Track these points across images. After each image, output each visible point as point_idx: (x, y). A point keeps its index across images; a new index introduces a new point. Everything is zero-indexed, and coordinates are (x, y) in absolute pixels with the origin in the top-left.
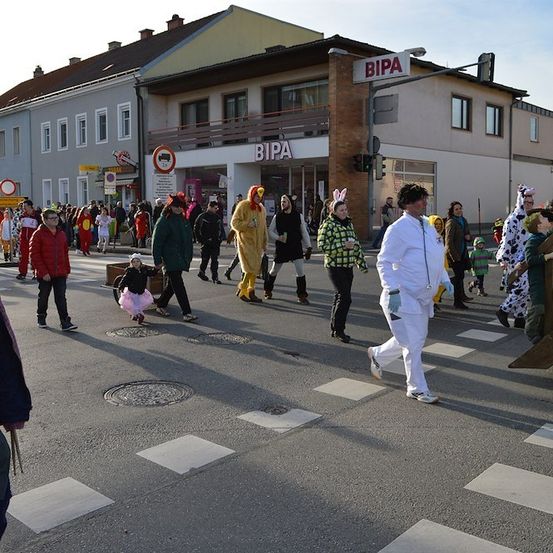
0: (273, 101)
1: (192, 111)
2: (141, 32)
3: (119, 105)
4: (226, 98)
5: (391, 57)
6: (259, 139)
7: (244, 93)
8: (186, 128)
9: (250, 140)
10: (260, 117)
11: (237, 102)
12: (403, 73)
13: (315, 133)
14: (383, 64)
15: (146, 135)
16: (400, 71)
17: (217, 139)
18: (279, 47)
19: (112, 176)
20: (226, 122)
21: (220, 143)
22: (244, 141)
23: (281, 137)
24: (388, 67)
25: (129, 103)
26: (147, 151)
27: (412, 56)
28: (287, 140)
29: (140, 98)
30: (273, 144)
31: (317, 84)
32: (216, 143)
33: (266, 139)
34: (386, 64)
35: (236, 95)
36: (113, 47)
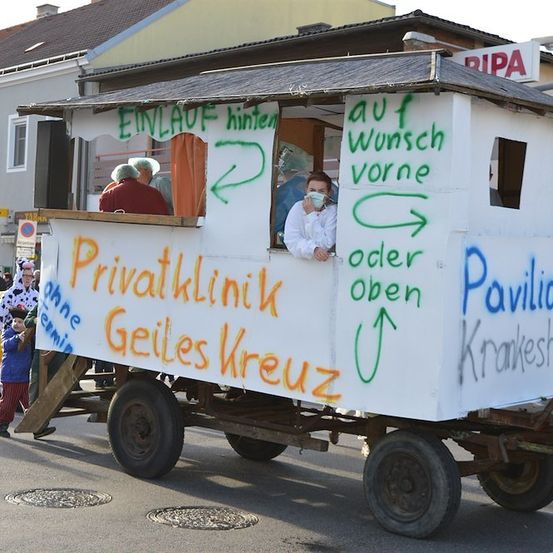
5: (508, 50)
12: (528, 76)
14: (494, 61)
15: (92, 160)
16: (523, 72)
18: (320, 26)
19: (30, 226)
24: (502, 66)
26: (91, 187)
27: (544, 49)
34: (499, 61)
36: (44, 14)
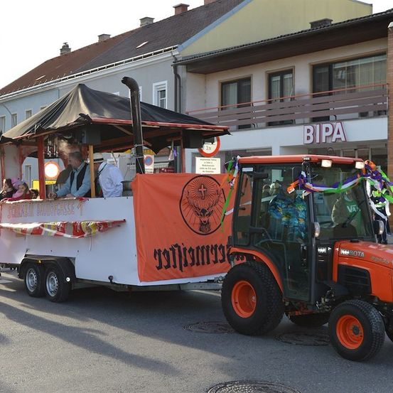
0: (323, 79)
1: (233, 91)
2: (176, 7)
3: (154, 85)
4: (270, 76)
6: (307, 120)
7: (290, 71)
8: (225, 108)
9: (297, 121)
10: (308, 97)
11: (282, 81)
13: (371, 113)
17: (261, 121)
19: (150, 159)
20: (270, 102)
21: (263, 124)
22: (290, 123)
23: (332, 118)
25: (166, 82)
28: (341, 121)
29: (177, 76)
30: (325, 126)
31: (373, 60)
32: (260, 125)
33: (315, 120)
35: (282, 73)
36: (145, 24)
